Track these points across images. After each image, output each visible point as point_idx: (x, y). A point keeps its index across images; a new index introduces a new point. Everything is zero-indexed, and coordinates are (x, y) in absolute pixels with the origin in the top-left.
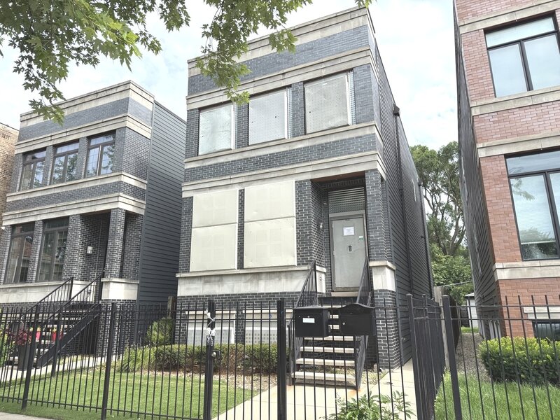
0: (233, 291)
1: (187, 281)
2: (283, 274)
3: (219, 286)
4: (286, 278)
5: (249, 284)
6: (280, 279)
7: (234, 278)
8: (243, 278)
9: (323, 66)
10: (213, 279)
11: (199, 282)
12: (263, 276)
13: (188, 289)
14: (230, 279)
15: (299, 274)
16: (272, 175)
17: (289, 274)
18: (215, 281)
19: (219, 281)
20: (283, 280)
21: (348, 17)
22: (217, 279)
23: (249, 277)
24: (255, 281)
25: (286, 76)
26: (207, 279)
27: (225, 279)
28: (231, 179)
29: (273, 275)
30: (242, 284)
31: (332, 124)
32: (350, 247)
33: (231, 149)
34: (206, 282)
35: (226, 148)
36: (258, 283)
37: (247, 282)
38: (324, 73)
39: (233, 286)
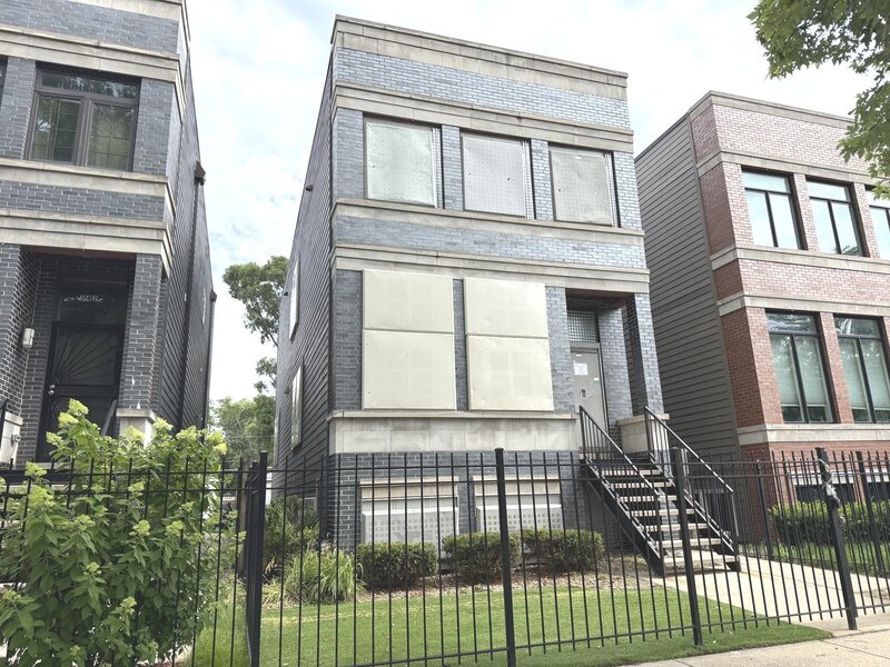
0: (450, 445)
1: (355, 426)
2: (533, 424)
3: (424, 438)
4: (539, 430)
5: (479, 435)
6: (529, 431)
7: (452, 425)
8: (468, 426)
9: (576, 131)
10: (411, 424)
11: (383, 428)
12: (503, 425)
13: (359, 440)
14: (444, 426)
15: (556, 425)
16: (510, 269)
17: (542, 423)
18: (415, 429)
19: (422, 429)
20: (534, 433)
21: (603, 79)
22: (420, 424)
23: (478, 425)
24: (488, 432)
25: (524, 122)
26: (397, 423)
27: (435, 427)
28: (437, 257)
29: (518, 424)
30: (467, 436)
31: (592, 218)
32: (584, 391)
33: (433, 207)
34: (397, 429)
35: (426, 202)
36: (494, 437)
37: (476, 432)
38: (577, 141)
39: (451, 439)
